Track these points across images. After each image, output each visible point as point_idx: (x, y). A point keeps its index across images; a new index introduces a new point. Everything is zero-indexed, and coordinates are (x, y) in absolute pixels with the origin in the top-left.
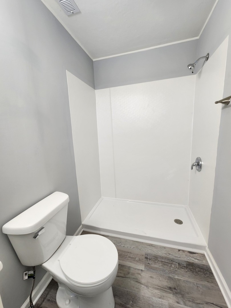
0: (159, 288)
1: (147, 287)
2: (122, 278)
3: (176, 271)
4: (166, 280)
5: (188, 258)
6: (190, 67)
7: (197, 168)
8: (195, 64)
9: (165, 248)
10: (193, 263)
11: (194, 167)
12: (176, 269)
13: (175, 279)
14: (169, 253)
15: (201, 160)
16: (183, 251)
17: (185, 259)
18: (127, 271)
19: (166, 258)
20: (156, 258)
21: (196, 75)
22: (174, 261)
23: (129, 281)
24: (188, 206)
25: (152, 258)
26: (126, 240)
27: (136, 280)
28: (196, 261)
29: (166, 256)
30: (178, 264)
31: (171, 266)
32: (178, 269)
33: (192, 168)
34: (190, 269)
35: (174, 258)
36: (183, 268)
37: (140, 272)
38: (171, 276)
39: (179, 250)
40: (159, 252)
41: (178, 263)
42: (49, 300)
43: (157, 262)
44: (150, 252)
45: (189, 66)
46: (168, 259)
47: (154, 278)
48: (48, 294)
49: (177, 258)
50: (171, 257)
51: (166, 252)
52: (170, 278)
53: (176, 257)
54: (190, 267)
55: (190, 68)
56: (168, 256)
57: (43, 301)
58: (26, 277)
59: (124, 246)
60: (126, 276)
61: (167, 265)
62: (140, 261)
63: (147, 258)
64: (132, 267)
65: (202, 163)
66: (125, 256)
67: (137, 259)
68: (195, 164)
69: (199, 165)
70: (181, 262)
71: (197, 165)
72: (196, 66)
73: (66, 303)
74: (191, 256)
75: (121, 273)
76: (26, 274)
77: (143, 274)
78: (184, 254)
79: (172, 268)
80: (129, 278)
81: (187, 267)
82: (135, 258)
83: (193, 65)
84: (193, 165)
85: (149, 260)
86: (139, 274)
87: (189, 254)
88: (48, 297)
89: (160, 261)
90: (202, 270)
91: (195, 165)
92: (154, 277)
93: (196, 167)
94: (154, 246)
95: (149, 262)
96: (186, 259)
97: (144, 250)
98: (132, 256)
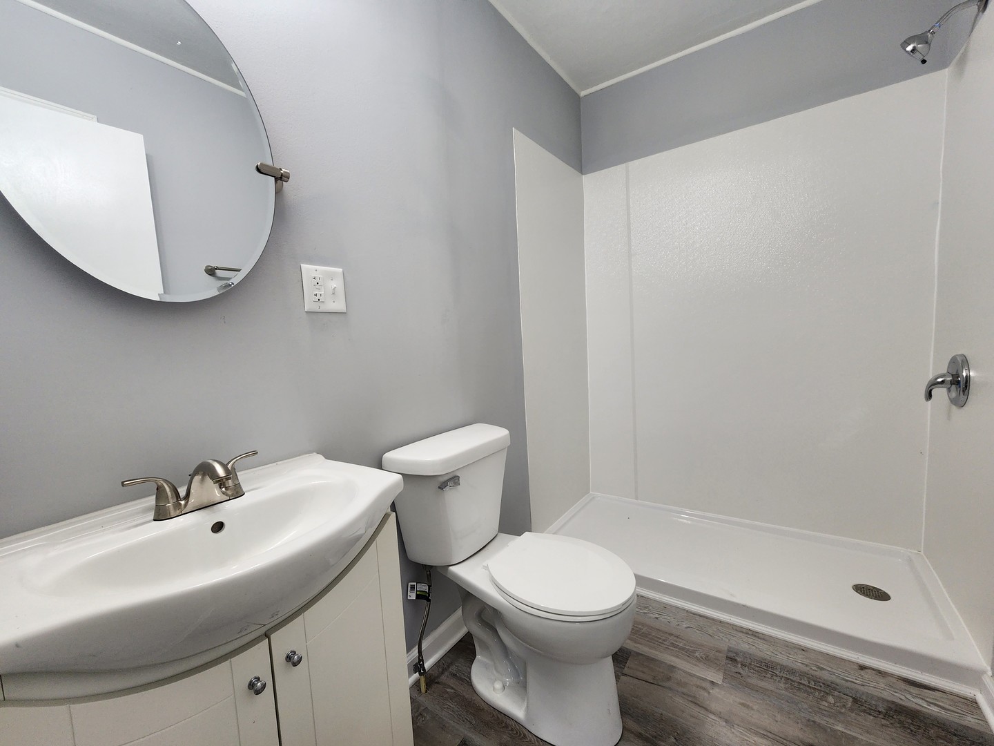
0: (769, 734)
1: (726, 722)
2: (649, 684)
3: (840, 713)
4: (800, 726)
5: (896, 694)
6: (909, 48)
7: (954, 394)
8: (933, 33)
9: (804, 650)
10: (918, 712)
11: (940, 393)
12: (843, 710)
13: (835, 731)
14: (818, 664)
15: (965, 362)
16: (880, 673)
17: (885, 693)
18: (663, 673)
19: (803, 675)
20: (766, 667)
21: (947, 69)
22: (835, 689)
23: (670, 695)
24: (922, 553)
25: (751, 664)
26: (666, 607)
27: (693, 700)
28: (935, 709)
29: (805, 669)
30: (851, 699)
31: (823, 698)
32: (851, 710)
33: (929, 395)
34: (900, 722)
35: (838, 681)
36: (871, 715)
37: (707, 685)
38: (817, 719)
39: (862, 668)
40: (780, 656)
41: (854, 698)
42: (454, 675)
43: (769, 676)
44: (744, 647)
45: (907, 43)
46: (817, 680)
47: (753, 709)
48: (452, 663)
49: (849, 684)
50: (825, 675)
51: (806, 661)
52: (813, 725)
53: (847, 681)
54: (903, 718)
55: (914, 50)
56: (814, 673)
57: (442, 673)
58: (413, 596)
59: (657, 618)
60: (660, 683)
61: (805, 691)
62: (707, 660)
63: (736, 660)
64: (682, 668)
65: (972, 374)
66: (660, 641)
67: (697, 654)
68: (940, 380)
69: (958, 383)
70: (864, 698)
71: (952, 383)
72: (936, 41)
73: (494, 687)
74: (910, 693)
75: (643, 672)
76: (412, 588)
77: (715, 692)
78: (882, 680)
79: (825, 703)
80: (670, 689)
81: (886, 715)
82: (694, 652)
83: (923, 39)
84: (934, 384)
85: (740, 666)
86: (704, 689)
87: (903, 685)
88: (453, 669)
89: (782, 677)
90: (955, 738)
91: (943, 382)
92: (755, 707)
93: (949, 390)
94: (760, 635)
95: (741, 671)
96: (886, 695)
97: (726, 639)
98: (681, 645)
